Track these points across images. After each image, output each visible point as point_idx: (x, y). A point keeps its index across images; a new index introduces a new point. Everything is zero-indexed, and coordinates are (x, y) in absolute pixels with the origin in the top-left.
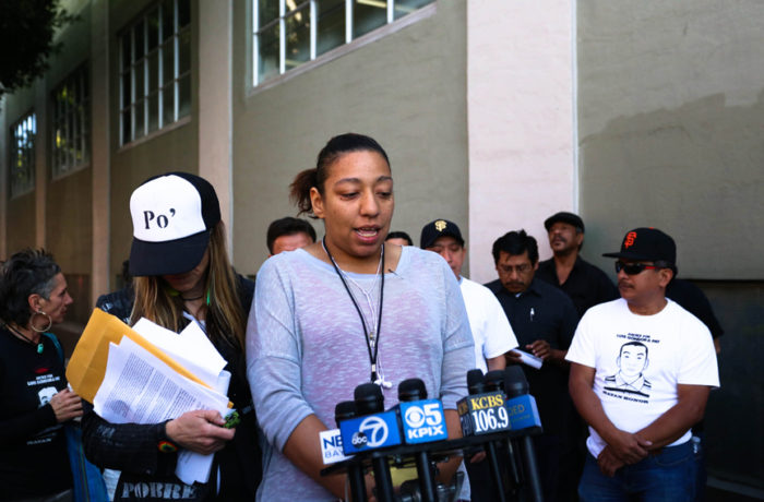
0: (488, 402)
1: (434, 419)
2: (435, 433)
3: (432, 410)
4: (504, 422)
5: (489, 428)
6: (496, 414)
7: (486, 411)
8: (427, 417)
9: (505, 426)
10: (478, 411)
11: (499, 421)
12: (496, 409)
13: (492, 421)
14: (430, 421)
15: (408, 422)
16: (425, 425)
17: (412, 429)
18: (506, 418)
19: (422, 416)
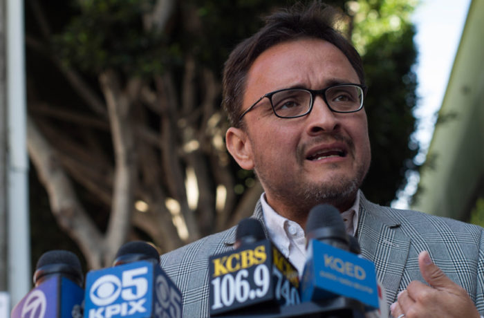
0: (240, 261)
1: (134, 289)
2: (132, 312)
3: (135, 277)
4: (261, 288)
5: (235, 300)
6: (250, 279)
7: (234, 274)
8: (123, 289)
9: (260, 294)
10: (222, 277)
11: (253, 286)
12: (251, 270)
13: (242, 289)
14: (127, 295)
15: (93, 298)
16: (120, 300)
17: (96, 307)
18: (266, 283)
19: (116, 287)
